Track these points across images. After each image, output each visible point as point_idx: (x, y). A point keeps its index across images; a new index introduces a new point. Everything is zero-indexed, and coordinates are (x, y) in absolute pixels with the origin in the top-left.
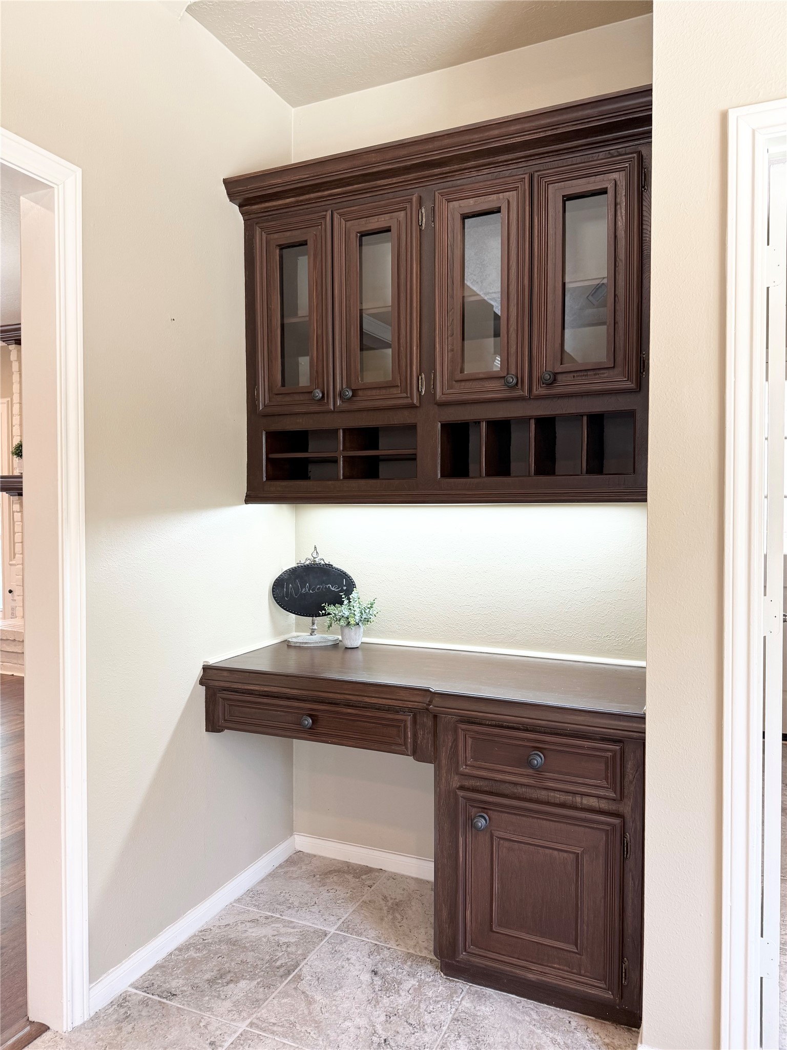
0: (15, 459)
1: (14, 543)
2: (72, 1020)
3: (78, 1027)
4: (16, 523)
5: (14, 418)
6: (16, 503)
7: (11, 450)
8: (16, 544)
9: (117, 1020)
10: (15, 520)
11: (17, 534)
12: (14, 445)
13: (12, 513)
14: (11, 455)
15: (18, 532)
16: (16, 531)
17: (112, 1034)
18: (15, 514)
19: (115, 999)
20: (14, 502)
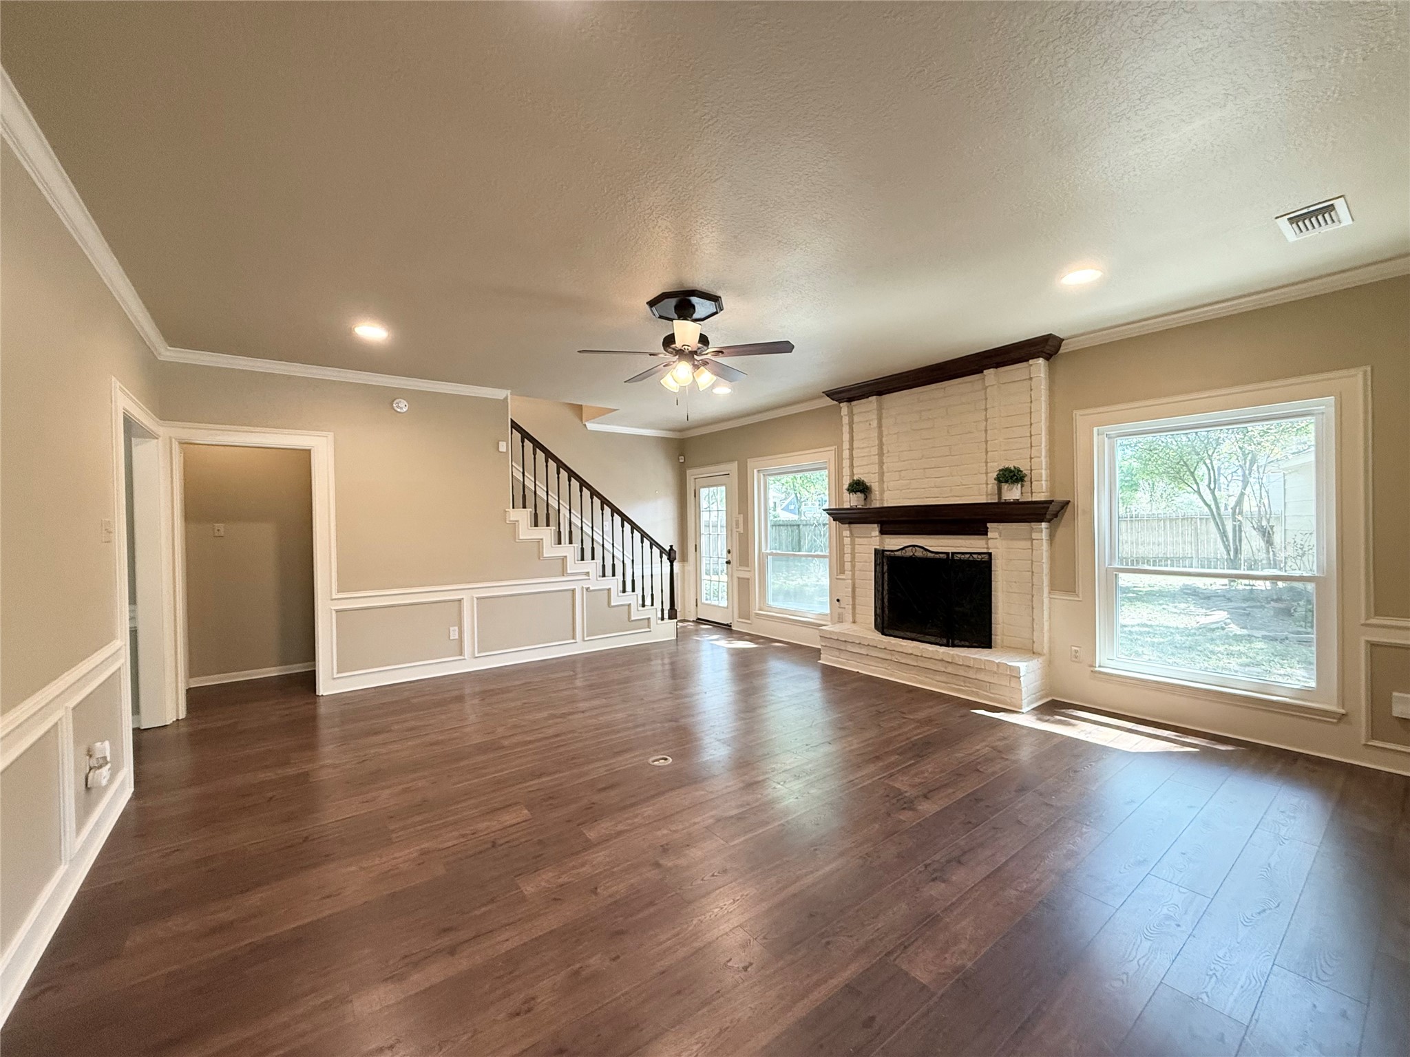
5: (843, 461)
7: (844, 488)
14: (845, 491)
20: (845, 529)
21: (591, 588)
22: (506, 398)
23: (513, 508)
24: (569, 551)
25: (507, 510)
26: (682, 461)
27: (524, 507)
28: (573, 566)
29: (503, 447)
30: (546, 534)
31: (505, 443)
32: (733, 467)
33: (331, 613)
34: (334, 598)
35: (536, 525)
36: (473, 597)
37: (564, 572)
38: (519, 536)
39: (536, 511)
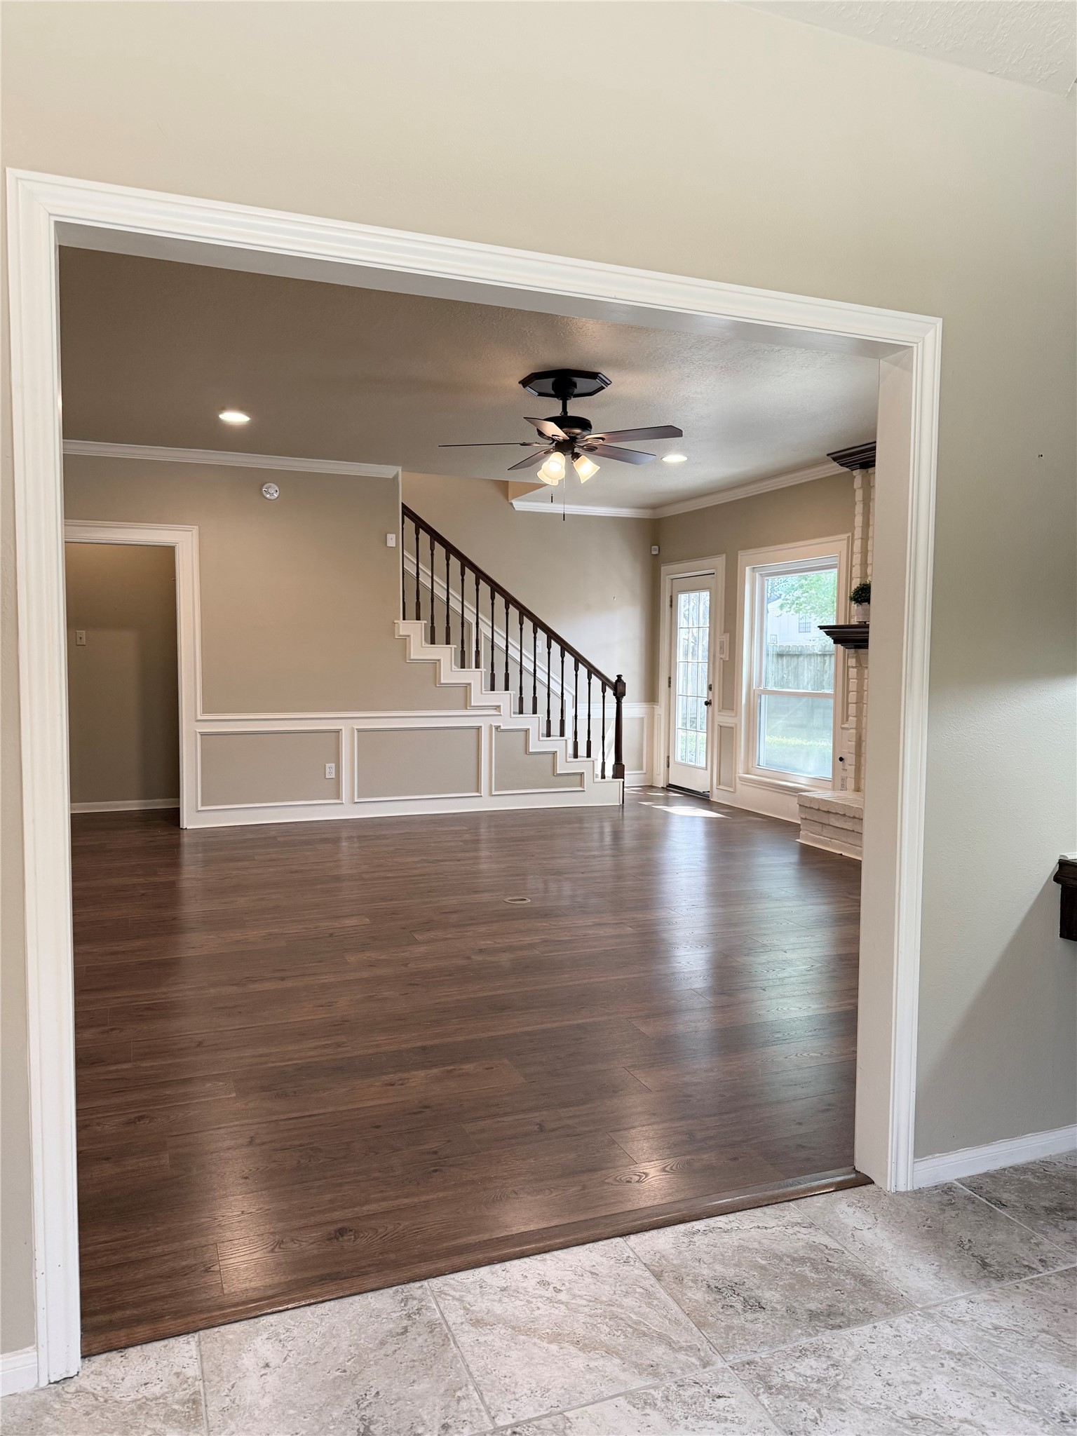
0: (853, 605)
1: (848, 704)
2: (896, 1183)
3: (901, 1192)
4: (851, 680)
5: (854, 556)
6: (852, 657)
7: (849, 595)
8: (850, 705)
9: (940, 1202)
10: (850, 677)
11: (851, 693)
12: (853, 589)
13: (846, 668)
14: (848, 601)
15: (853, 691)
16: (850, 689)
17: (935, 1211)
18: (851, 669)
19: (940, 1185)
20: (850, 655)
21: (502, 728)
22: (396, 477)
23: (404, 619)
24: (475, 677)
25: (395, 622)
26: (656, 553)
27: (418, 618)
28: (480, 695)
29: (392, 540)
30: (445, 654)
31: (394, 536)
32: (719, 562)
33: (196, 736)
34: (198, 719)
35: (433, 642)
36: (353, 728)
37: (466, 704)
38: (410, 655)
39: (432, 623)
